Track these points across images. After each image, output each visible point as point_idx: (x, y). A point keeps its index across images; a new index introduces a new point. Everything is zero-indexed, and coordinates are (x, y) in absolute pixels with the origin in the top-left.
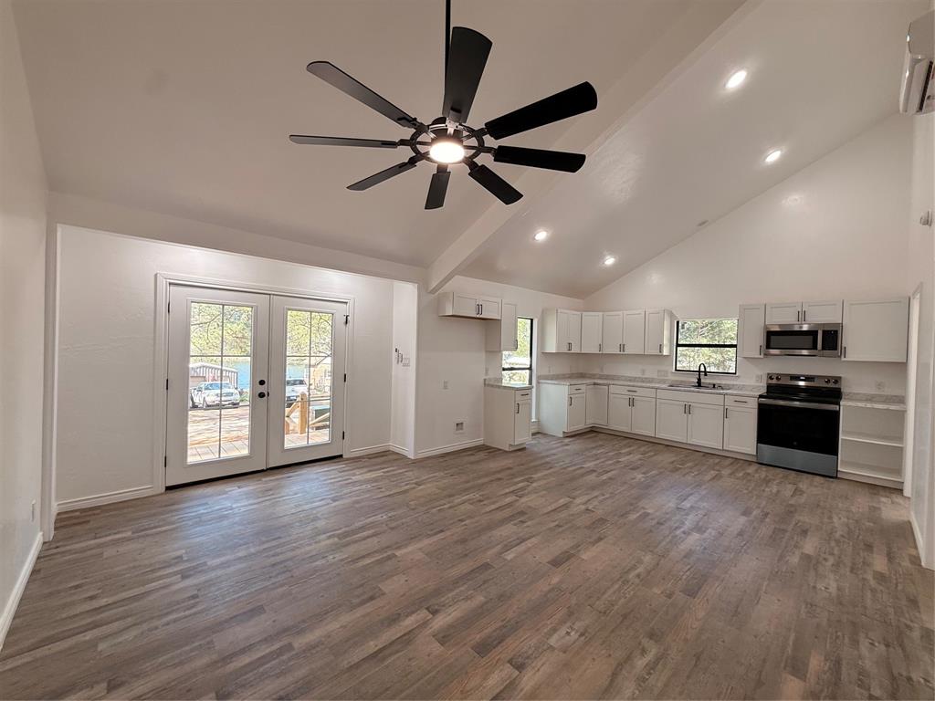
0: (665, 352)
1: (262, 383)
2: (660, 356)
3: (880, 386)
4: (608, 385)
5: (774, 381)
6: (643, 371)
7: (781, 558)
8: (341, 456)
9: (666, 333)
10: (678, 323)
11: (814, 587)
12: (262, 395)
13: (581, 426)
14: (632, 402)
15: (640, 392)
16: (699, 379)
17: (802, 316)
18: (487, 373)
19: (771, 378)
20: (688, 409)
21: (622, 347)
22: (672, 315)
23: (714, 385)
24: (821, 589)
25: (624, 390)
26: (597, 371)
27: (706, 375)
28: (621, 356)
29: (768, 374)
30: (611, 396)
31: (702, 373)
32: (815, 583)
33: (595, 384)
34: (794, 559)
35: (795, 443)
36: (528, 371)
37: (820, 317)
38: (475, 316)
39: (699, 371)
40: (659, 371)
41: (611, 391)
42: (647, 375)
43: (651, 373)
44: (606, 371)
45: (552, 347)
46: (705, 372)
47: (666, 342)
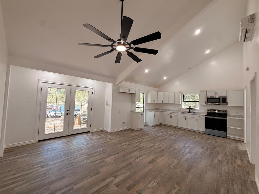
0: (180, 103)
1: (68, 110)
2: (179, 104)
3: (237, 113)
4: (165, 112)
5: (209, 111)
6: (174, 108)
7: (212, 161)
8: (90, 132)
9: (180, 98)
10: (183, 95)
11: (221, 169)
12: (67, 114)
13: (157, 123)
14: (171, 117)
15: (174, 114)
16: (189, 111)
17: (216, 94)
18: (131, 108)
19: (208, 110)
20: (186, 119)
21: (169, 101)
22: (182, 93)
23: (193, 112)
24: (223, 170)
25: (169, 113)
26: (162, 108)
27: (191, 109)
28: (168, 104)
30: (166, 115)
31: (190, 109)
32: (222, 168)
33: (161, 112)
34: (216, 161)
35: (215, 128)
36: (143, 108)
37: (221, 94)
38: (128, 92)
39: (189, 108)
40: (178, 108)
41: (166, 114)
42: (175, 109)
43: (176, 109)
44: (164, 108)
45: (149, 101)
46: (191, 108)
47: (180, 100)
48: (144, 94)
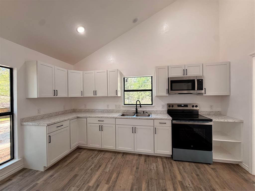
0: (119, 95)
2: (116, 97)
3: (211, 107)
4: (86, 118)
5: (171, 108)
6: (108, 106)
9: (119, 84)
10: (124, 78)
14: (101, 128)
15: (106, 121)
16: (137, 109)
19: (170, 106)
20: (134, 130)
21: (95, 92)
22: (121, 74)
23: (144, 112)
25: (96, 121)
26: (83, 107)
27: (141, 107)
28: (95, 98)
29: (168, 104)
30: (88, 125)
31: (138, 105)
33: (78, 118)
35: (192, 146)
39: (136, 104)
40: (116, 106)
41: (88, 122)
42: (110, 108)
43: (112, 107)
44: (88, 107)
45: (34, 94)
46: (140, 104)
47: (119, 89)
48: (11, 70)
